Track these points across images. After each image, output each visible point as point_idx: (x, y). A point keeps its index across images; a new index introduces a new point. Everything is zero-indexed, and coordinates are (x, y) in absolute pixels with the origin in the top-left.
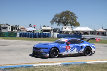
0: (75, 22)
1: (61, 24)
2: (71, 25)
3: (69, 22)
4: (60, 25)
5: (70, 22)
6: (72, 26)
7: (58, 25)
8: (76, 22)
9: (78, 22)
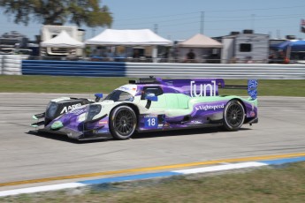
0: (91, 9)
1: (31, 15)
2: (77, 20)
3: (65, 5)
4: (28, 19)
5: (70, 9)
6: (78, 24)
7: (16, 21)
8: (96, 8)
9: (105, 9)
